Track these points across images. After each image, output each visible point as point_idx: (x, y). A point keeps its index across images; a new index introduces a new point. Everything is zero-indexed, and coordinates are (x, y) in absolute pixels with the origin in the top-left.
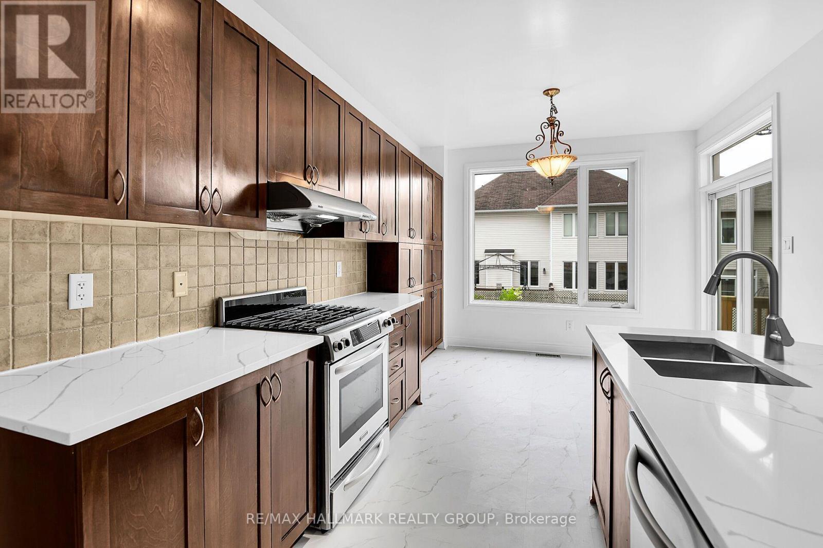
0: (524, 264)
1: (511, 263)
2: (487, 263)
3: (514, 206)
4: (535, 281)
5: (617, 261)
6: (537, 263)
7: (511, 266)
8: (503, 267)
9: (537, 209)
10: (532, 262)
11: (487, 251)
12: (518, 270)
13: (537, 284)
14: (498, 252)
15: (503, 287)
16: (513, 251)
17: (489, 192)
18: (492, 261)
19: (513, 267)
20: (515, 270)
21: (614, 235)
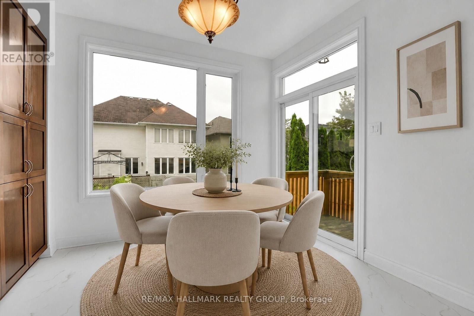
0: (128, 161)
1: (119, 159)
2: (100, 159)
3: (120, 120)
4: (136, 171)
5: (184, 157)
6: (137, 159)
7: (119, 162)
8: (114, 162)
9: (137, 124)
10: (134, 159)
11: (100, 151)
12: (124, 164)
13: (137, 173)
14: (109, 152)
15: (114, 176)
16: (120, 151)
17: (102, 109)
18: (105, 158)
19: (121, 162)
20: (122, 164)
21: (183, 143)
